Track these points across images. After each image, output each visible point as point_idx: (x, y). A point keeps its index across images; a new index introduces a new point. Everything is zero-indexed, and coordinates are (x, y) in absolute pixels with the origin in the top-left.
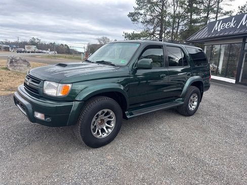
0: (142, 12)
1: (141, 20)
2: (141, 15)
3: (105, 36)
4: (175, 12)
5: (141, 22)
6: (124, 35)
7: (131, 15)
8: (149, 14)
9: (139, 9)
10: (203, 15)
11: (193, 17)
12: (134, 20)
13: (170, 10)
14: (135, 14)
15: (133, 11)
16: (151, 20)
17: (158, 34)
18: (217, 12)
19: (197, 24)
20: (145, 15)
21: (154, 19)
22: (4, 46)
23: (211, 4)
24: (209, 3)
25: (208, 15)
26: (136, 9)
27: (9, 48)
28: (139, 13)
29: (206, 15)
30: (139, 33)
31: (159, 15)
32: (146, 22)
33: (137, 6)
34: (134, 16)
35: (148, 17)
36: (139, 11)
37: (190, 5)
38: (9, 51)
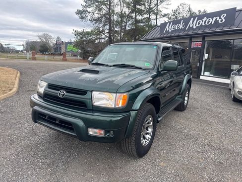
0: (90, 10)
1: (89, 18)
2: (89, 13)
3: (46, 33)
4: (121, 11)
5: (89, 20)
6: (74, 32)
7: (79, 12)
8: (96, 12)
9: (87, 7)
10: (146, 16)
11: (137, 18)
12: (82, 18)
13: (117, 9)
14: (83, 11)
15: (81, 8)
16: (99, 18)
17: (107, 33)
18: (157, 14)
19: (141, 24)
20: (93, 14)
21: (102, 17)
23: (151, 7)
24: (150, 6)
25: (150, 16)
26: (84, 7)
28: (87, 11)
29: (148, 16)
30: (89, 30)
31: (106, 14)
32: (94, 20)
33: (84, 4)
34: (82, 13)
35: (97, 16)
36: (87, 9)
37: (134, 6)
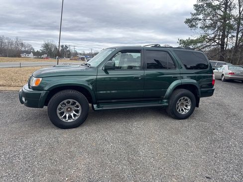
0: (201, 17)
1: (199, 25)
2: (200, 20)
4: (240, 13)
5: (200, 28)
6: (179, 41)
7: (188, 21)
8: (209, 18)
9: (197, 14)
12: (192, 26)
14: (193, 20)
15: (190, 17)
16: (212, 24)
20: (205, 20)
22: (81, 56)
26: (194, 15)
27: (84, 58)
28: (197, 19)
31: (221, 19)
32: (206, 27)
34: (191, 22)
35: (208, 22)
36: (198, 16)
38: (84, 60)
